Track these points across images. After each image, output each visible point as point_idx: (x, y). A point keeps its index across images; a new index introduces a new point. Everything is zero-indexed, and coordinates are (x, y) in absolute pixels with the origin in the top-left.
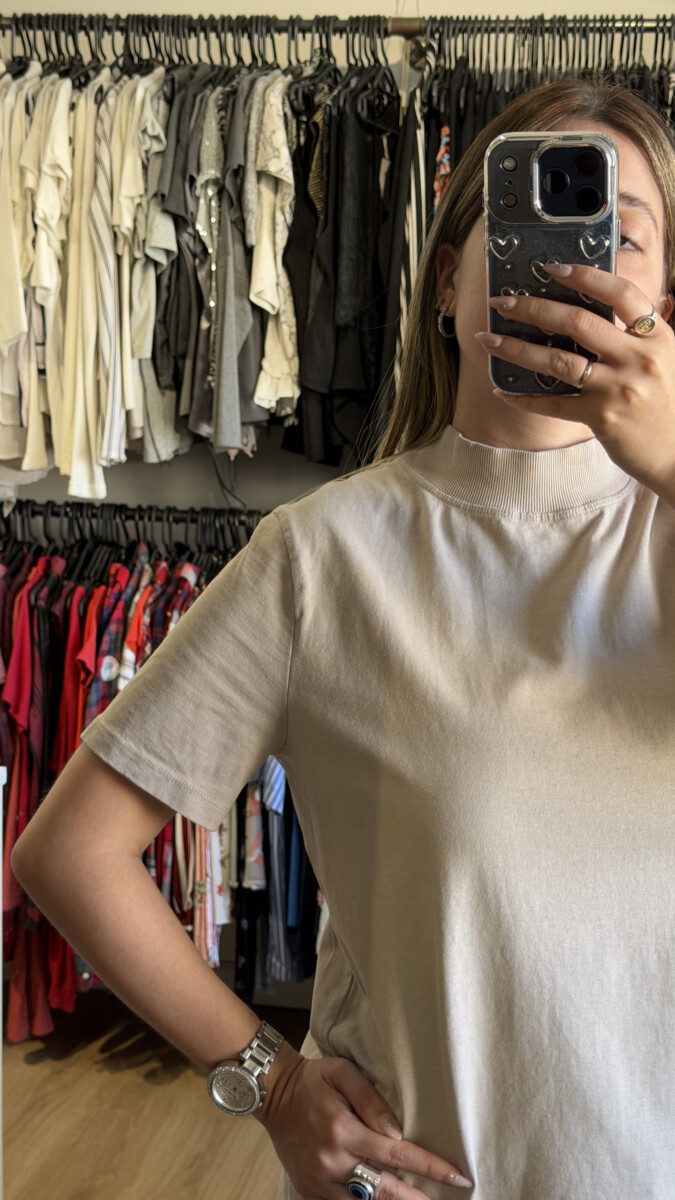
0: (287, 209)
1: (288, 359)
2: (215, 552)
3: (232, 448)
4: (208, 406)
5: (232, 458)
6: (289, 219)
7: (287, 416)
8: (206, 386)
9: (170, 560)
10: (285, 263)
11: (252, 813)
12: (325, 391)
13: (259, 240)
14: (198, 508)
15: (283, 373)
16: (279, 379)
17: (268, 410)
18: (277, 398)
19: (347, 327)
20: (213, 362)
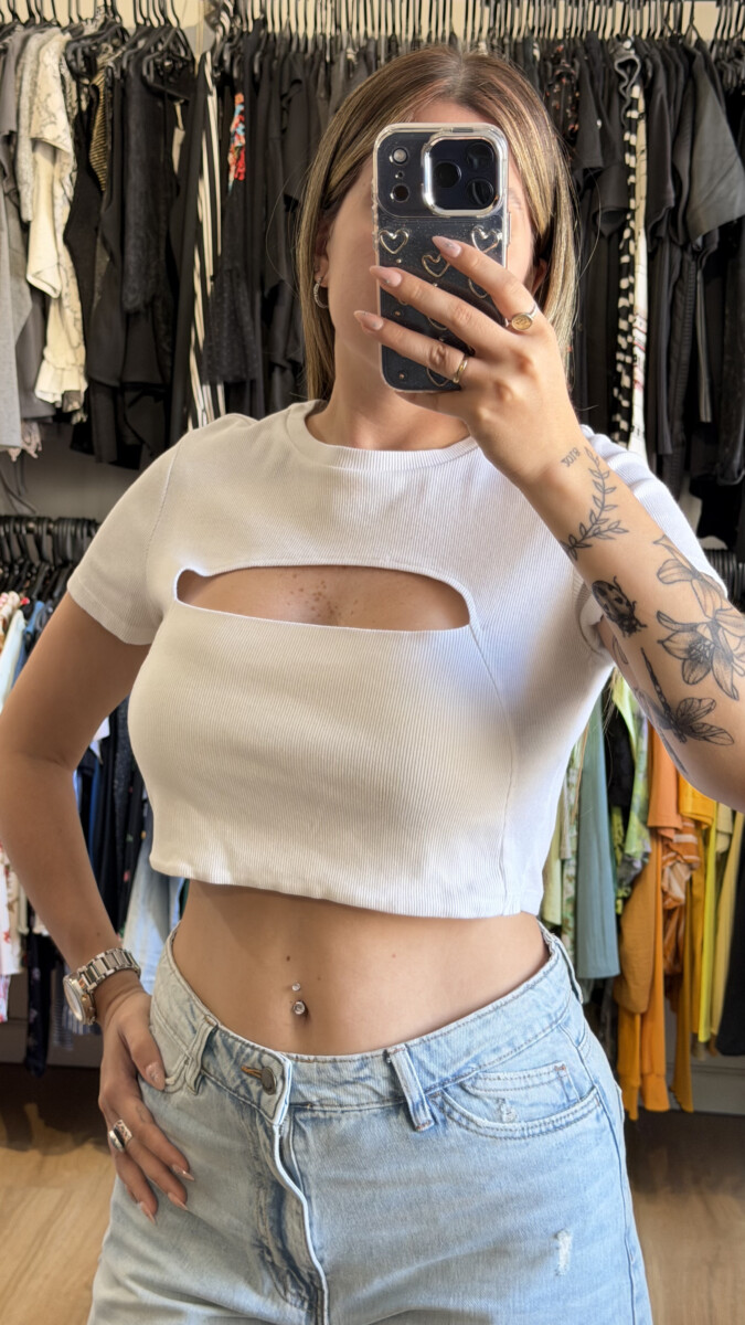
0: (67, 180)
1: (73, 348)
3: (15, 447)
5: (14, 459)
6: (70, 193)
7: (75, 412)
10: (66, 241)
12: (115, 383)
13: (34, 215)
15: (67, 364)
16: (63, 369)
17: (53, 404)
18: (62, 392)
19: (137, 313)
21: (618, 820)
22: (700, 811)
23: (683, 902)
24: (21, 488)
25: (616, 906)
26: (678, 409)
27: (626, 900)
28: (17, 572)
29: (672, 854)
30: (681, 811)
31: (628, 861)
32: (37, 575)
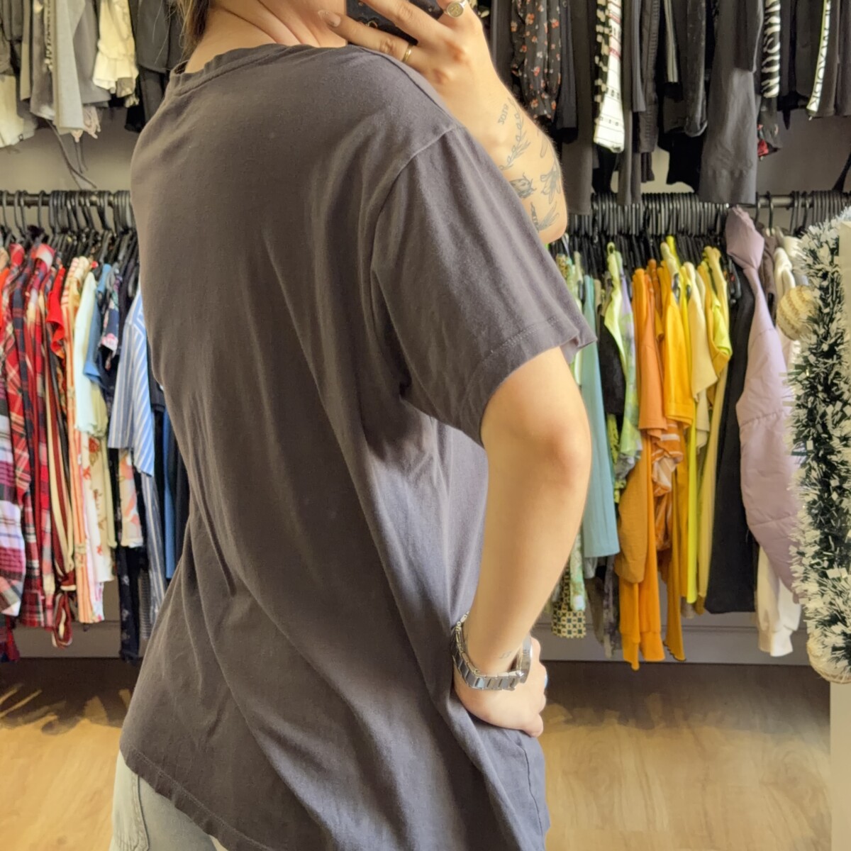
1: (123, 40)
2: (69, 233)
3: (77, 129)
4: (48, 90)
5: (77, 140)
7: (128, 96)
8: (44, 70)
9: (25, 243)
11: (125, 477)
12: (163, 70)
14: (48, 191)
15: (119, 54)
16: (116, 60)
17: (109, 91)
18: (116, 80)
20: (49, 44)
21: (613, 424)
22: (681, 414)
23: (670, 490)
24: (83, 167)
25: (614, 497)
26: (650, 72)
27: (622, 491)
28: (84, 240)
29: (659, 451)
30: (666, 414)
31: (623, 459)
32: (102, 241)
